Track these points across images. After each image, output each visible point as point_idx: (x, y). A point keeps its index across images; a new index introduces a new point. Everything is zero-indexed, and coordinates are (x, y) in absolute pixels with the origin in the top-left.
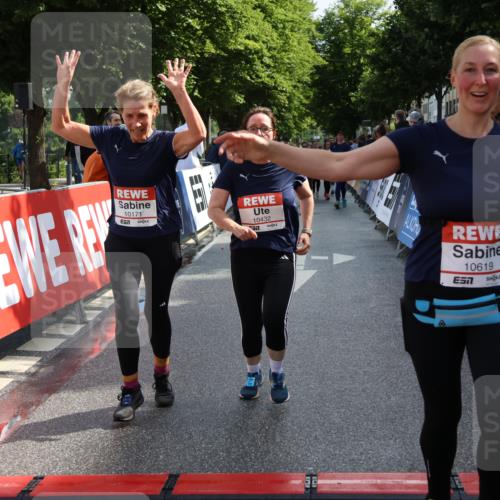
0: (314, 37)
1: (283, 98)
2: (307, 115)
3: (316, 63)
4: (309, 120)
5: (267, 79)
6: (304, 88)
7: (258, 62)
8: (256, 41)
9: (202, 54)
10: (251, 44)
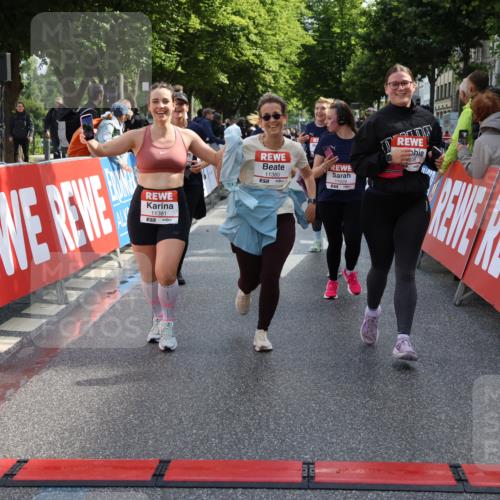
0: (302, 15)
1: (269, 78)
2: (294, 96)
3: (304, 42)
4: (295, 101)
5: (252, 58)
6: (290, 68)
7: (243, 39)
8: (242, 17)
9: (186, 30)
10: (237, 19)
